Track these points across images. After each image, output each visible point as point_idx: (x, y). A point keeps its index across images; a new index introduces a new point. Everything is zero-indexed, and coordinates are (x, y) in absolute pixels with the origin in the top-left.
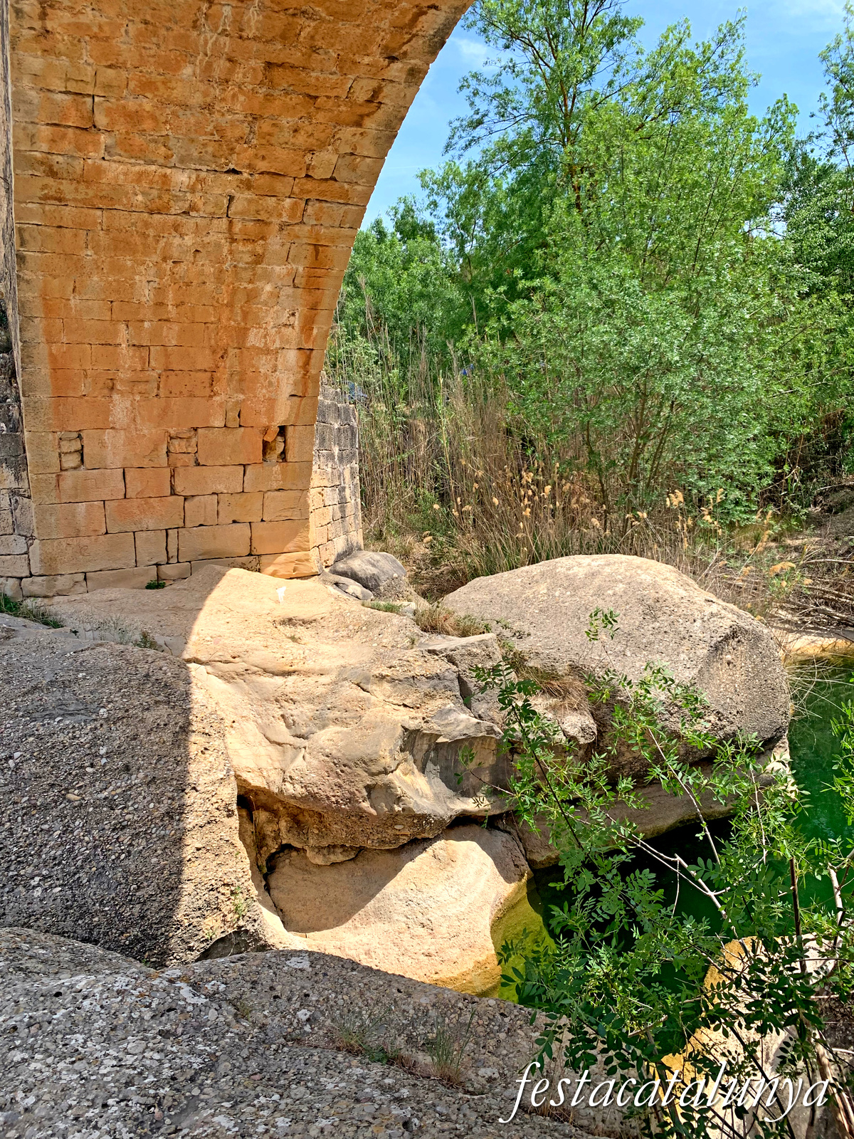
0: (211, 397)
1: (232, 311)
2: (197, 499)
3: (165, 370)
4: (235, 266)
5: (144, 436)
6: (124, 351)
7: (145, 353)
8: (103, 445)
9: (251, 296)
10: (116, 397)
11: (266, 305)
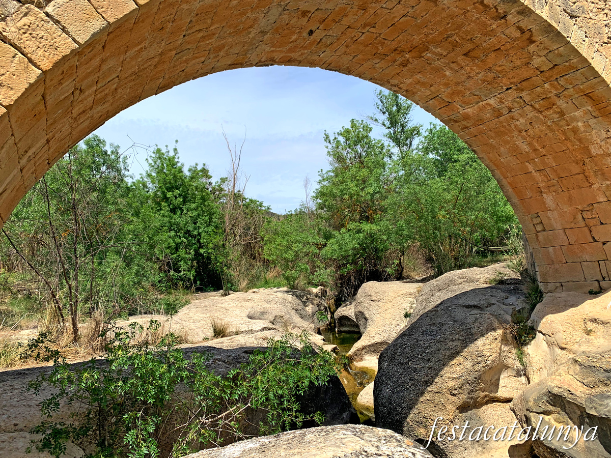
0: (590, 186)
1: (571, 141)
2: (608, 243)
3: (559, 178)
4: (553, 122)
5: (566, 212)
6: (535, 174)
7: (544, 172)
8: (549, 219)
9: (575, 131)
10: (544, 195)
11: (587, 132)
